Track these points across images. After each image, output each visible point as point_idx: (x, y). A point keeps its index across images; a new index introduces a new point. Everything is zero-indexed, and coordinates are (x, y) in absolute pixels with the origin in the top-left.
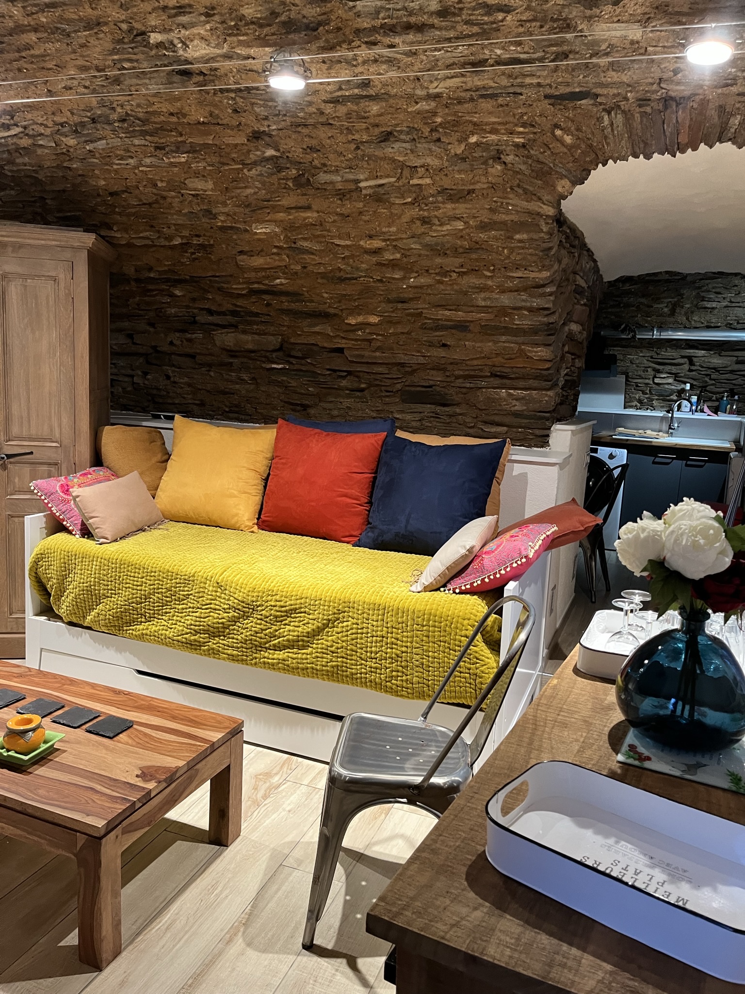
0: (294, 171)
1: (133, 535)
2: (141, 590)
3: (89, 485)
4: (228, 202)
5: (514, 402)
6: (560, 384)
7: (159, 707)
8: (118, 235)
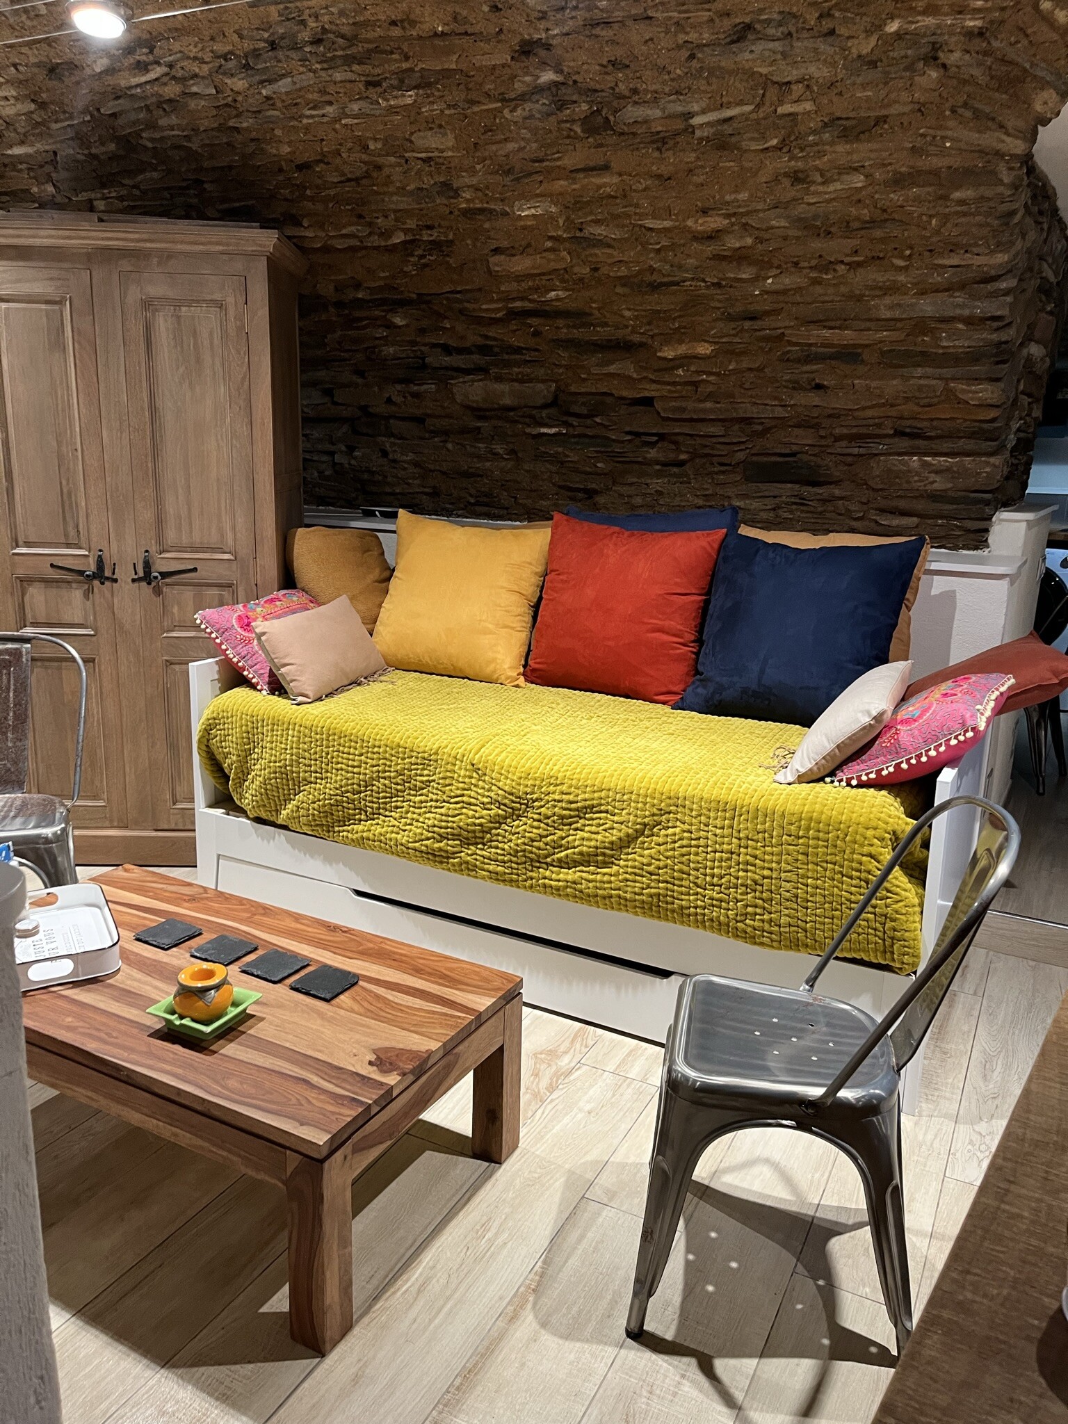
0: (585, 107)
1: (343, 691)
2: (359, 774)
3: (279, 617)
4: (478, 167)
5: (933, 477)
6: (1009, 446)
7: (394, 953)
8: (309, 234)
